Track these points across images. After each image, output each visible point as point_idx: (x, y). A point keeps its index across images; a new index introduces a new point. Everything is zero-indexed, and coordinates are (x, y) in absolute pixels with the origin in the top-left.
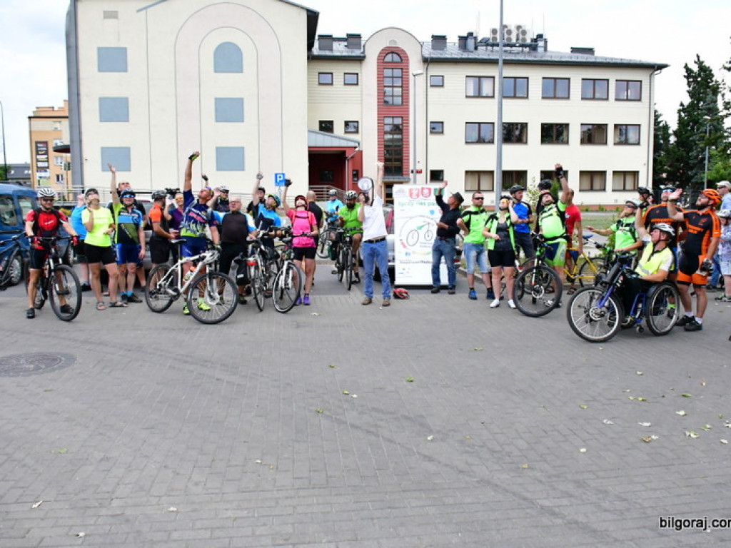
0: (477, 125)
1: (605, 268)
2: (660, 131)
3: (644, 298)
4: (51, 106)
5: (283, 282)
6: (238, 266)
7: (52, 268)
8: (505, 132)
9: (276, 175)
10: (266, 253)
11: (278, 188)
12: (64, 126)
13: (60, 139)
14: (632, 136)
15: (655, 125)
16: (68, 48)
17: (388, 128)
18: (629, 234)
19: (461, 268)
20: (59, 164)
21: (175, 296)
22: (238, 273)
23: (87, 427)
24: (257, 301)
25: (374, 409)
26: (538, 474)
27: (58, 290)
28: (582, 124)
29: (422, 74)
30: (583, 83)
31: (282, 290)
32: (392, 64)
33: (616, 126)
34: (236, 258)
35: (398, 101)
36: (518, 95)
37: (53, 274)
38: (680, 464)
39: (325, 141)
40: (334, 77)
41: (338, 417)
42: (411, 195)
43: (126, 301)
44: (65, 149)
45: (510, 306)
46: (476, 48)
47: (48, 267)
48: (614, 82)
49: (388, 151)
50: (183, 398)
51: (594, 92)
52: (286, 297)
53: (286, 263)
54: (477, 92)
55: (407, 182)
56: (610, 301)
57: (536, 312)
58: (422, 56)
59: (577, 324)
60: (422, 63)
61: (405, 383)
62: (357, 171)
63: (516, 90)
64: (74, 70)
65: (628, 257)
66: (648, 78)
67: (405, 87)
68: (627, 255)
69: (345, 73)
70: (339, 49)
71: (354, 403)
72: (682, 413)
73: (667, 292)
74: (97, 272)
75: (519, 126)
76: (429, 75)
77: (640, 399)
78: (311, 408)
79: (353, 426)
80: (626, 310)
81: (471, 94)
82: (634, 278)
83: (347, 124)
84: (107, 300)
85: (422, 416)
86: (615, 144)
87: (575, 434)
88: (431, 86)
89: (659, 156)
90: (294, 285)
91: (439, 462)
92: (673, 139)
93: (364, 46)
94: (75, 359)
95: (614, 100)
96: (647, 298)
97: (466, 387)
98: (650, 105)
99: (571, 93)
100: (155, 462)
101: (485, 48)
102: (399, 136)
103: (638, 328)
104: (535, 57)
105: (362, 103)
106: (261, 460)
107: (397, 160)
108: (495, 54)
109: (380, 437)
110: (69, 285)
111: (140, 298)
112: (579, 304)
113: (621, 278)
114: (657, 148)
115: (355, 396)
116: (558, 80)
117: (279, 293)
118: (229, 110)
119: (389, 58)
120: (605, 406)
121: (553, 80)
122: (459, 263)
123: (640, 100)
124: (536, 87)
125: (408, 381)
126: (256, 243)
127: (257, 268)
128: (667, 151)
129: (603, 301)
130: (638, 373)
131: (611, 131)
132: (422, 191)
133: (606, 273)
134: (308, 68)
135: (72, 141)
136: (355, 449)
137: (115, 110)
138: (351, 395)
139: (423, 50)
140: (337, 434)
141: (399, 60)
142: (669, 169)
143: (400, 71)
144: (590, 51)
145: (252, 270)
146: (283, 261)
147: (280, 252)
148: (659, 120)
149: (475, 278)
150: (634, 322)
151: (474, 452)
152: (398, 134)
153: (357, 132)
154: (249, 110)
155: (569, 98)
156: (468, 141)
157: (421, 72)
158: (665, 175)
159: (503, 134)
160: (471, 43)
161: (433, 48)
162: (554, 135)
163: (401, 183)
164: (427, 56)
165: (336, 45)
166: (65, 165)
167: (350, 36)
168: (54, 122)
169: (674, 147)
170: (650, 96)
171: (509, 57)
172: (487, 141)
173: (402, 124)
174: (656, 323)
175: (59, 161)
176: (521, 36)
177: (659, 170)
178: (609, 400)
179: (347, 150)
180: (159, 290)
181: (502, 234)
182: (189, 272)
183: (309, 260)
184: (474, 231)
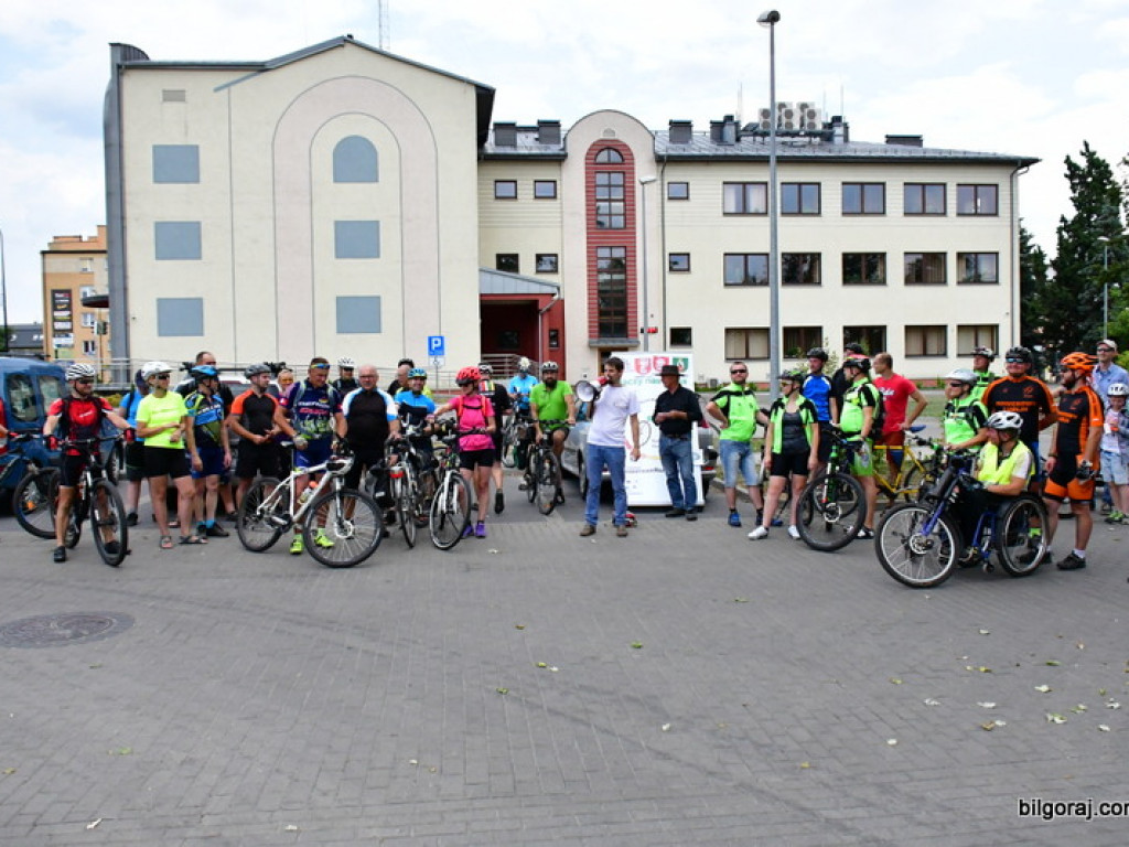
0: (742, 257)
1: (932, 475)
2: (1030, 261)
3: (994, 521)
4: (78, 234)
5: (445, 502)
6: (375, 480)
7: (90, 484)
8: (786, 267)
9: (430, 339)
10: (418, 460)
11: (432, 359)
12: (99, 266)
13: (91, 285)
14: (985, 268)
15: (1021, 251)
16: (108, 146)
17: (603, 264)
18: (965, 422)
19: (717, 479)
20: (89, 324)
21: (284, 526)
22: (376, 490)
23: (159, 718)
24: (405, 533)
25: (582, 687)
26: (823, 776)
27: (98, 518)
28: (906, 254)
29: (654, 181)
30: (905, 191)
31: (443, 515)
32: (609, 167)
33: (960, 255)
34: (374, 467)
35: (619, 222)
36: (804, 211)
37: (92, 494)
38: (1034, 760)
39: (506, 285)
40: (519, 187)
41: (529, 699)
42: (638, 368)
43: (204, 535)
44: (101, 302)
45: (791, 536)
46: (738, 140)
47: (84, 484)
48: (955, 188)
49: (603, 299)
50: (299, 675)
51: (922, 203)
52: (449, 526)
53: (448, 474)
54: (741, 206)
55: (635, 347)
56: (940, 525)
57: (829, 544)
58: (655, 153)
59: (891, 559)
60: (655, 164)
61: (631, 650)
62: (557, 331)
63: (803, 203)
64: (116, 180)
65: (965, 458)
66: (1008, 179)
67: (628, 200)
68: (965, 454)
69: (536, 181)
70: (526, 144)
71: (553, 680)
72: (1044, 688)
73: (1028, 510)
74: (163, 489)
75: (808, 257)
76: (666, 183)
77: (983, 669)
78: (490, 687)
79: (551, 711)
80: (965, 539)
81: (732, 209)
82: (976, 490)
83: (539, 258)
84: (176, 533)
85: (655, 697)
86: (959, 283)
87: (881, 719)
88: (670, 199)
89: (1029, 300)
90: (461, 506)
91: (679, 761)
92: (1051, 274)
93: (565, 139)
94: (133, 621)
95: (955, 215)
96: (997, 519)
97: (721, 654)
98: (1012, 221)
99: (888, 205)
100: (262, 764)
101: (752, 138)
102: (621, 277)
103: (985, 566)
104: (830, 151)
105: (562, 227)
106: (418, 759)
107: (617, 313)
108: (771, 147)
109: (593, 727)
111: (226, 530)
112: (893, 529)
114: (1026, 287)
115: (555, 669)
116: (866, 187)
117: (438, 519)
118: (357, 240)
119: (603, 157)
120: (929, 680)
121: (859, 186)
122: (714, 471)
123: (996, 214)
124: (832, 197)
125: (635, 647)
126: (403, 445)
127: (405, 482)
128: (1043, 292)
129: (930, 525)
130: (983, 632)
131: (952, 263)
132: (655, 363)
133: (934, 483)
134: (479, 174)
135: (111, 286)
136: (555, 744)
137: (179, 241)
138: (549, 668)
139: (657, 144)
140: (528, 724)
141: (619, 159)
142: (1046, 320)
143: (621, 175)
144: (916, 140)
145: (398, 484)
146: (443, 472)
147: (439, 458)
148: (1029, 243)
149: (737, 494)
150: (980, 557)
151: (729, 747)
152: (620, 273)
153: (555, 271)
154: (388, 239)
155: (884, 213)
156: (728, 282)
157: (652, 178)
158: (1040, 330)
159: (783, 270)
160: (729, 131)
161: (672, 140)
162: (864, 270)
163: (625, 349)
164: (662, 153)
165: (521, 138)
166: (98, 325)
167: (543, 124)
168: (82, 259)
169: (1053, 287)
170: (1012, 208)
171: (789, 153)
172: (758, 281)
173: (625, 258)
174: (1013, 557)
175: (89, 319)
176: (807, 121)
177: (1032, 321)
178: (934, 671)
179: (541, 299)
180: (261, 517)
181: (791, 429)
182: (307, 490)
183: (484, 469)
184: (735, 421)
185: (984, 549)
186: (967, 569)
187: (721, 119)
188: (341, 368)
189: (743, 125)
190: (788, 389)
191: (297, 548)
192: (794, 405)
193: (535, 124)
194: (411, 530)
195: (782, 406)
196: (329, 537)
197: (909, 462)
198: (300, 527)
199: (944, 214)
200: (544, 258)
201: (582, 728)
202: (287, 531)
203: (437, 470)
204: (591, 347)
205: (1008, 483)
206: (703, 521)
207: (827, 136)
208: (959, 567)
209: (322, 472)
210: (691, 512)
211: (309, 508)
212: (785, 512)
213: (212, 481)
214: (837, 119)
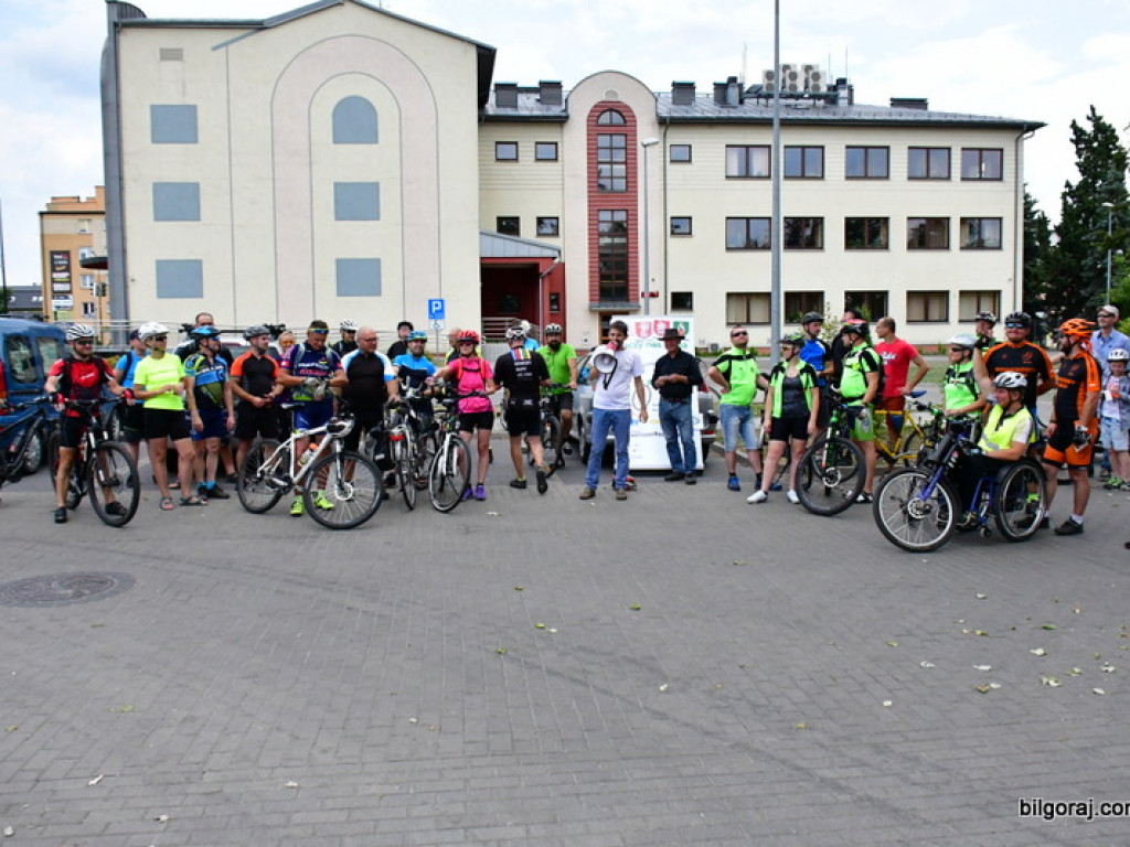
0: (745, 221)
1: (931, 440)
2: (1034, 227)
3: (992, 486)
4: (75, 195)
5: (445, 465)
6: (376, 442)
7: (93, 446)
8: (787, 231)
9: (430, 302)
10: (419, 422)
11: (433, 322)
12: (97, 227)
13: (90, 247)
14: (988, 234)
15: (1025, 217)
16: (105, 106)
17: (604, 227)
18: (966, 388)
19: (716, 444)
20: (89, 286)
21: (284, 488)
22: (376, 453)
23: (160, 677)
24: (405, 495)
25: (580, 648)
26: (819, 736)
27: (102, 478)
28: (909, 218)
29: (656, 143)
30: (909, 155)
31: (443, 477)
32: (611, 128)
33: (963, 220)
34: (373, 430)
35: (620, 184)
36: (807, 174)
37: (94, 455)
38: (1028, 722)
39: (506, 249)
40: (520, 149)
41: (529, 660)
42: (638, 331)
44: (100, 264)
45: (790, 500)
46: (741, 102)
48: (959, 152)
49: (605, 263)
50: (299, 635)
51: (927, 168)
52: (448, 488)
53: (448, 436)
54: (744, 169)
55: (636, 311)
56: (939, 490)
57: (828, 508)
58: (657, 115)
59: (889, 524)
60: (657, 126)
61: (628, 611)
62: (557, 294)
63: (806, 166)
64: (114, 142)
65: (965, 423)
66: (1013, 144)
67: (630, 163)
68: (965, 419)
69: (537, 143)
70: (528, 105)
71: (551, 640)
72: (1040, 652)
73: (1027, 476)
74: (163, 452)
75: (811, 222)
76: (668, 145)
77: (979, 632)
78: (489, 647)
79: (549, 672)
80: (963, 504)
81: (735, 172)
82: (975, 455)
83: (540, 221)
84: (176, 495)
85: (653, 658)
86: (962, 248)
87: (877, 681)
88: (672, 161)
89: (1033, 266)
90: (461, 470)
91: (676, 721)
92: (1054, 240)
93: (566, 101)
94: (134, 581)
95: (959, 179)
96: (995, 484)
97: (718, 616)
98: (1016, 186)
99: (892, 169)
100: (263, 722)
101: (755, 100)
102: (623, 240)
103: (983, 530)
104: (834, 114)
105: (563, 189)
106: (417, 718)
107: (618, 277)
108: (775, 109)
109: (591, 688)
110: (119, 471)
111: (226, 492)
112: (891, 494)
113: (955, 455)
114: (1029, 253)
115: (553, 630)
116: (870, 150)
117: (438, 481)
118: (357, 202)
119: (605, 119)
120: (926, 643)
121: (863, 150)
122: (713, 436)
123: (1000, 179)
124: (836, 161)
125: (633, 609)
126: (403, 408)
127: (404, 444)
128: (1046, 258)
129: (929, 490)
130: (980, 596)
131: (955, 228)
132: (655, 327)
133: (933, 447)
134: (480, 136)
135: (110, 247)
136: (553, 704)
137: (178, 202)
138: (547, 629)
139: (659, 106)
140: (527, 684)
141: (620, 121)
142: (1049, 286)
143: (623, 137)
144: (921, 103)
145: (398, 447)
146: (443, 435)
147: (439, 421)
148: (1034, 208)
150: (978, 522)
151: (725, 708)
152: (621, 236)
153: (556, 234)
154: (388, 201)
155: (887, 177)
156: (730, 246)
157: (655, 140)
158: (1043, 296)
159: (786, 234)
160: (733, 93)
161: (675, 102)
162: (866, 234)
163: (626, 313)
164: (664, 115)
165: (522, 99)
166: (98, 287)
167: (544, 85)
168: (80, 220)
169: (1056, 253)
170: (1017, 173)
171: (793, 115)
172: (760, 245)
173: (627, 221)
174: (1011, 522)
175: (88, 282)
176: (811, 83)
177: (1034, 287)
178: (932, 634)
179: (541, 262)
180: (261, 479)
181: (791, 393)
182: (308, 452)
183: (484, 432)
184: (737, 386)
185: (982, 514)
186: (964, 534)
187: (724, 81)
188: (343, 330)
189: (747, 87)
190: (788, 353)
191: (298, 509)
192: (794, 369)
193: (536, 85)
194: (411, 493)
195: (783, 370)
196: (329, 499)
197: (909, 427)
198: (300, 489)
199: (948, 178)
200: (546, 221)
201: (579, 689)
202: (286, 493)
203: (437, 433)
204: (591, 311)
205: (1007, 448)
206: (703, 485)
207: (831, 98)
208: (956, 531)
209: (323, 434)
210: (690, 476)
211: (309, 470)
212: (784, 475)
213: (213, 443)
214: (842, 82)
